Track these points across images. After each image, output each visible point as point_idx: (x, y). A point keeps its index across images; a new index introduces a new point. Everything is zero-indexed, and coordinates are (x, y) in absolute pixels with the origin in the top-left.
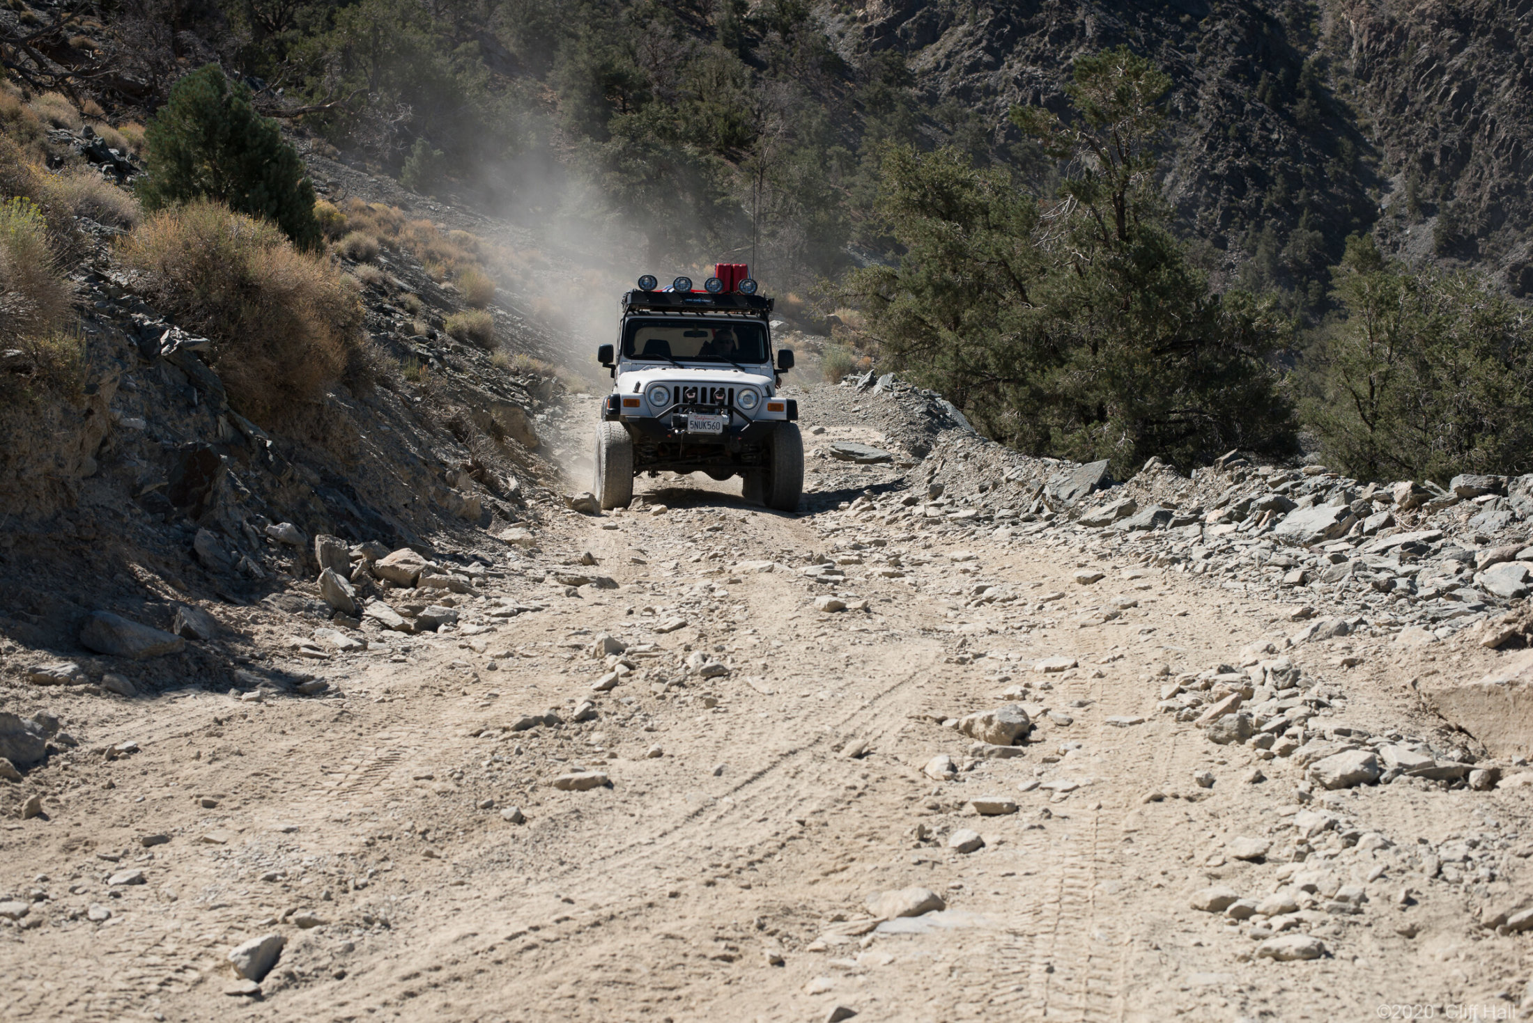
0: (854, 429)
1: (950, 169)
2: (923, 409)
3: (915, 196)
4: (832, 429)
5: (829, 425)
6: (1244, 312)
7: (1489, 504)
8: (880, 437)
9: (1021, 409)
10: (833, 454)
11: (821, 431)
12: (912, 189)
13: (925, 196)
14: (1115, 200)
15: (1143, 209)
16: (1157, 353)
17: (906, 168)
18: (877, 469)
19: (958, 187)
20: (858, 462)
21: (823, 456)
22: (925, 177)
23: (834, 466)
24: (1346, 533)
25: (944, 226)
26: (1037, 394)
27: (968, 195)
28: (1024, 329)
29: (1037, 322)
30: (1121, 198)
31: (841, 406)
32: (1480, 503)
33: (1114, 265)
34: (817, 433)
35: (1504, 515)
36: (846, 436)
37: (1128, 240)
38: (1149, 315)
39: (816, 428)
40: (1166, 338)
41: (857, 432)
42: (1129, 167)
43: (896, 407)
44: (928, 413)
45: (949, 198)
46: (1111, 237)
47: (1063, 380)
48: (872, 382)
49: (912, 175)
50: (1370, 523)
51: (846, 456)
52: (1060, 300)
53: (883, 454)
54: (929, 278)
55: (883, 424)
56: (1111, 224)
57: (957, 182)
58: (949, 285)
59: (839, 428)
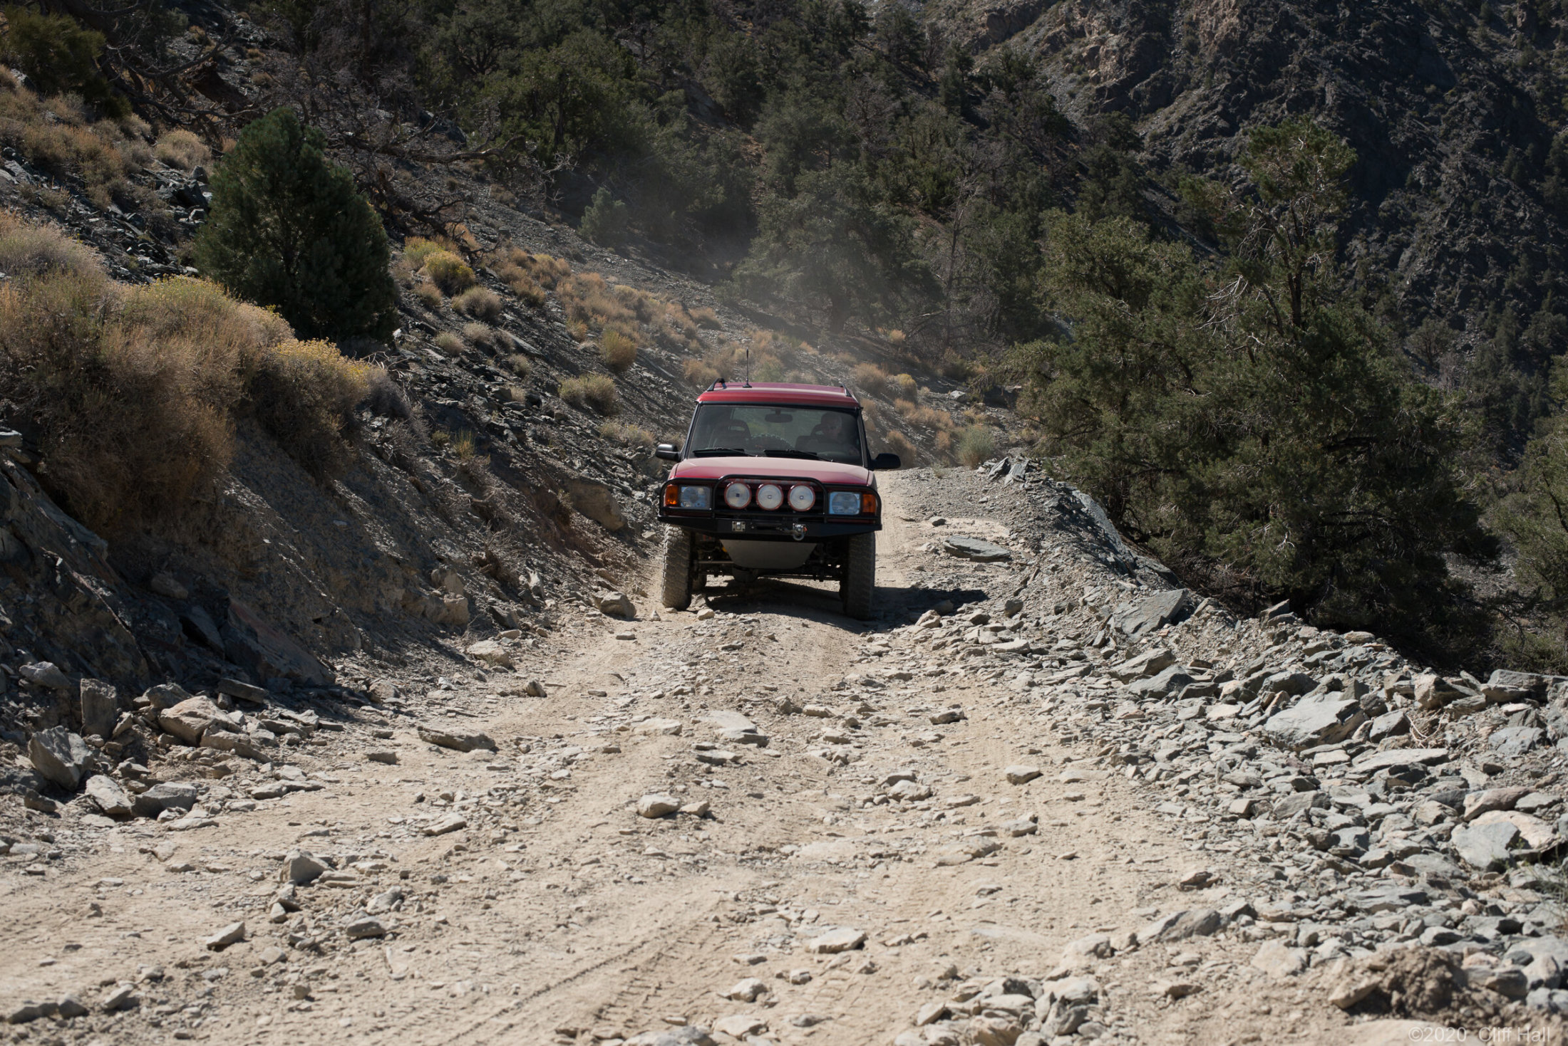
0: (978, 522)
1: (1123, 243)
2: (1054, 503)
3: (1084, 269)
4: (955, 521)
5: (952, 516)
6: (1423, 410)
7: (1518, 716)
8: (1004, 533)
9: (1179, 504)
10: (947, 549)
11: (941, 523)
12: (1079, 262)
13: (1092, 269)
14: (1290, 282)
15: (1322, 295)
16: (1329, 448)
17: (1073, 238)
18: (990, 569)
19: (1127, 261)
20: (973, 559)
21: (935, 551)
22: (1095, 250)
23: (944, 563)
24: (1349, 736)
25: (1109, 302)
26: (1197, 488)
27: (1140, 271)
28: (1184, 417)
29: (1198, 411)
30: (1298, 280)
31: (968, 496)
32: (1508, 714)
33: (1285, 353)
34: (936, 524)
35: (1532, 734)
36: (968, 529)
37: (1305, 326)
38: (1322, 409)
39: (936, 519)
40: (1342, 433)
41: (980, 525)
42: (1307, 248)
43: (1025, 500)
44: (1060, 507)
45: (1120, 273)
46: (1285, 323)
47: (1226, 473)
48: (1005, 470)
49: (1080, 247)
50: (1380, 724)
51: (961, 552)
52: (1225, 388)
53: (1002, 552)
54: (1088, 359)
55: (1009, 518)
56: (1286, 309)
57: (1129, 256)
58: (1109, 367)
59: (962, 520)
